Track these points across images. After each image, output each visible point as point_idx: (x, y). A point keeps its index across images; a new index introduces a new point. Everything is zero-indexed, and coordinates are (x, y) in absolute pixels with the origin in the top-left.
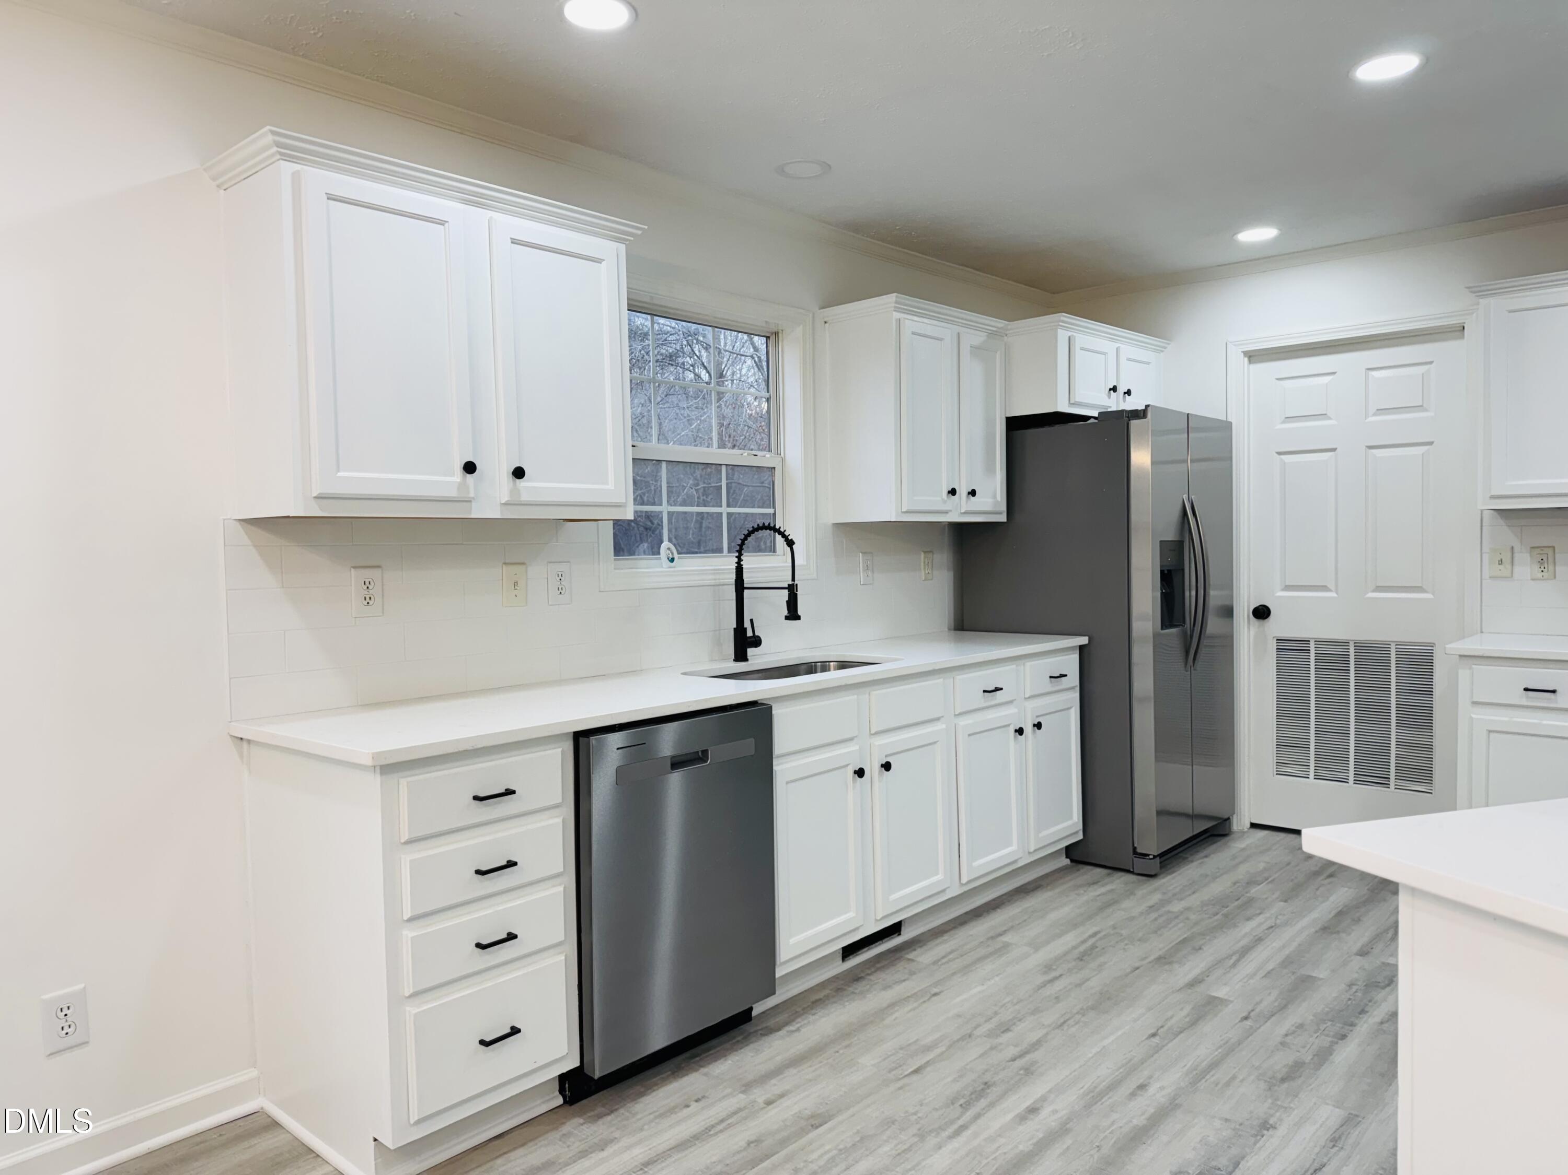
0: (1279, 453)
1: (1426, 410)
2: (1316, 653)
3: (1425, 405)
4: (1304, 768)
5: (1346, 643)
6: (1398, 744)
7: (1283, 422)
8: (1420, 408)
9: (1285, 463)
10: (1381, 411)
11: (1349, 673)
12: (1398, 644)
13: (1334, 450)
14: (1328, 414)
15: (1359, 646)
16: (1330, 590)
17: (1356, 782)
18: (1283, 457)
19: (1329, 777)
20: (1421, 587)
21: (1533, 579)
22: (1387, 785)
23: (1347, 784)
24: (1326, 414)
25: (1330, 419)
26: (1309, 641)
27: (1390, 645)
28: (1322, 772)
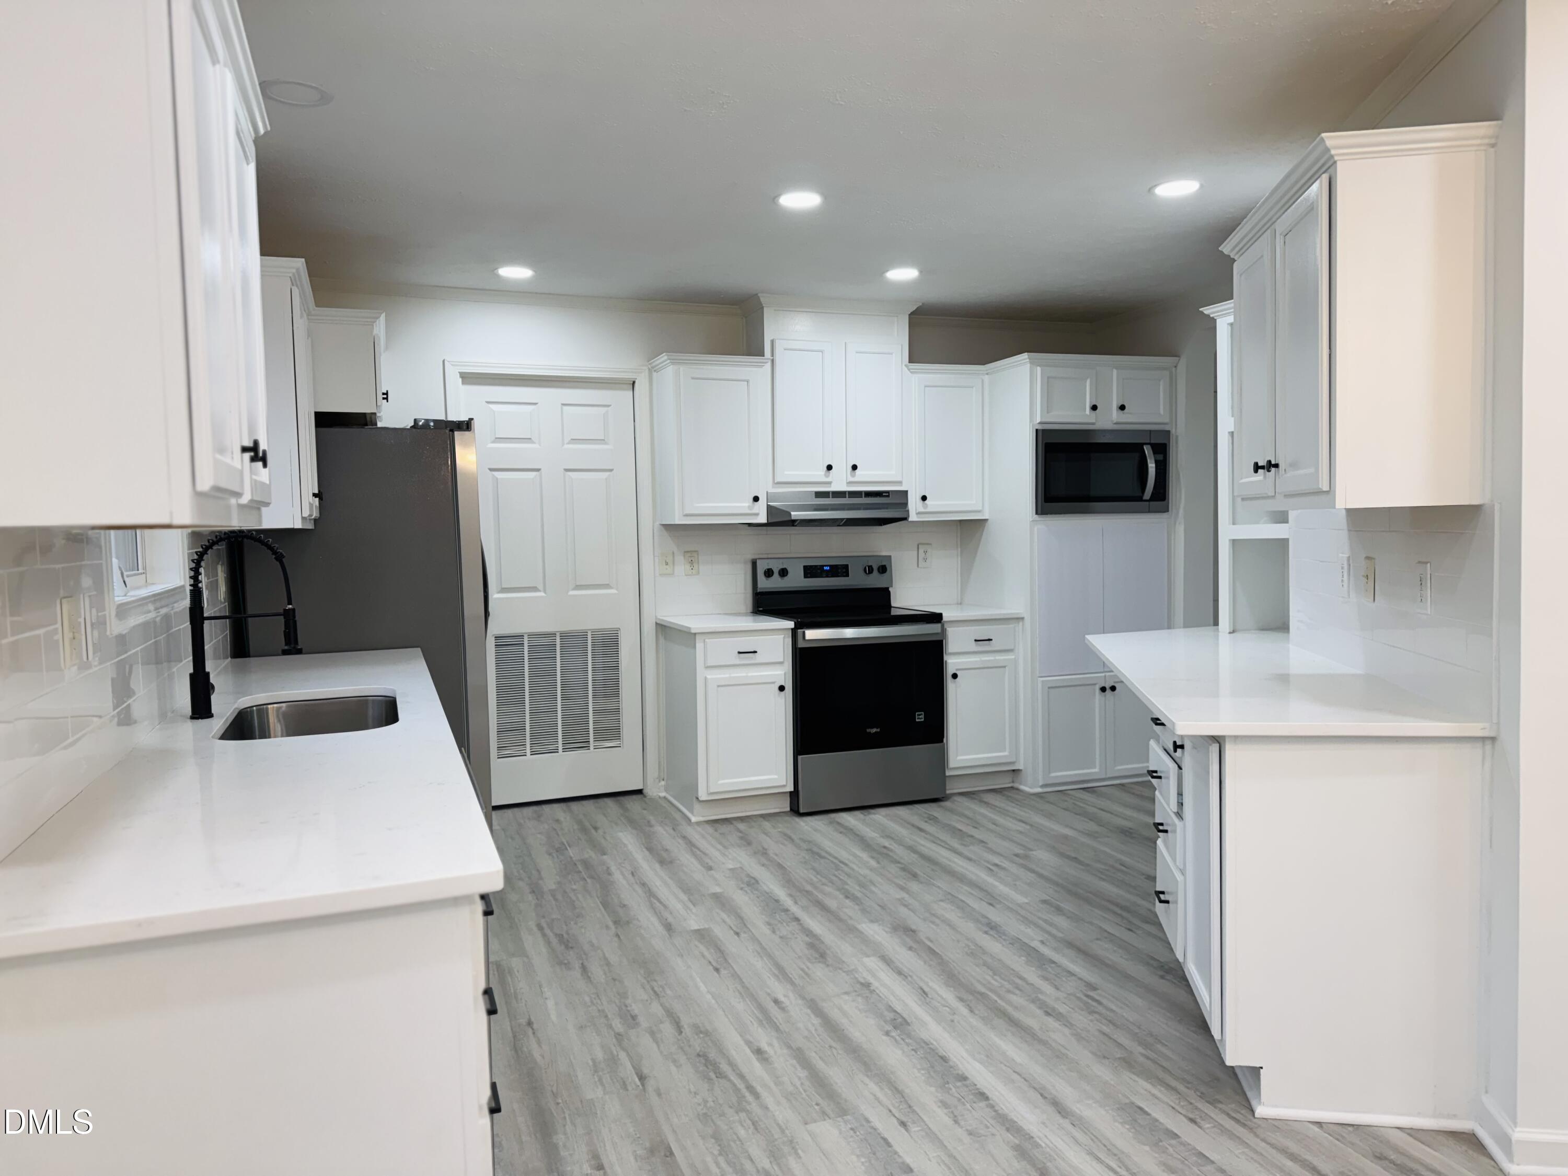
0: (491, 470)
1: (606, 443)
2: (528, 646)
3: (606, 440)
4: (521, 748)
5: (554, 634)
6: (595, 712)
7: (493, 442)
8: (602, 441)
9: (497, 479)
10: (574, 441)
11: (556, 660)
12: (593, 631)
13: (538, 470)
14: (532, 439)
15: (565, 636)
16: (540, 591)
17: (564, 750)
18: (494, 473)
19: (543, 750)
20: (608, 585)
21: (686, 575)
22: (588, 748)
23: (557, 754)
24: (530, 439)
25: (533, 443)
26: (523, 636)
27: (587, 632)
28: (537, 748)
